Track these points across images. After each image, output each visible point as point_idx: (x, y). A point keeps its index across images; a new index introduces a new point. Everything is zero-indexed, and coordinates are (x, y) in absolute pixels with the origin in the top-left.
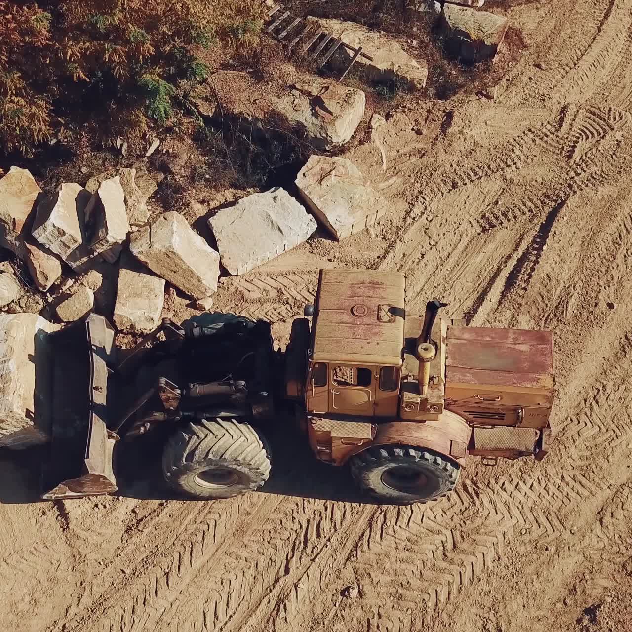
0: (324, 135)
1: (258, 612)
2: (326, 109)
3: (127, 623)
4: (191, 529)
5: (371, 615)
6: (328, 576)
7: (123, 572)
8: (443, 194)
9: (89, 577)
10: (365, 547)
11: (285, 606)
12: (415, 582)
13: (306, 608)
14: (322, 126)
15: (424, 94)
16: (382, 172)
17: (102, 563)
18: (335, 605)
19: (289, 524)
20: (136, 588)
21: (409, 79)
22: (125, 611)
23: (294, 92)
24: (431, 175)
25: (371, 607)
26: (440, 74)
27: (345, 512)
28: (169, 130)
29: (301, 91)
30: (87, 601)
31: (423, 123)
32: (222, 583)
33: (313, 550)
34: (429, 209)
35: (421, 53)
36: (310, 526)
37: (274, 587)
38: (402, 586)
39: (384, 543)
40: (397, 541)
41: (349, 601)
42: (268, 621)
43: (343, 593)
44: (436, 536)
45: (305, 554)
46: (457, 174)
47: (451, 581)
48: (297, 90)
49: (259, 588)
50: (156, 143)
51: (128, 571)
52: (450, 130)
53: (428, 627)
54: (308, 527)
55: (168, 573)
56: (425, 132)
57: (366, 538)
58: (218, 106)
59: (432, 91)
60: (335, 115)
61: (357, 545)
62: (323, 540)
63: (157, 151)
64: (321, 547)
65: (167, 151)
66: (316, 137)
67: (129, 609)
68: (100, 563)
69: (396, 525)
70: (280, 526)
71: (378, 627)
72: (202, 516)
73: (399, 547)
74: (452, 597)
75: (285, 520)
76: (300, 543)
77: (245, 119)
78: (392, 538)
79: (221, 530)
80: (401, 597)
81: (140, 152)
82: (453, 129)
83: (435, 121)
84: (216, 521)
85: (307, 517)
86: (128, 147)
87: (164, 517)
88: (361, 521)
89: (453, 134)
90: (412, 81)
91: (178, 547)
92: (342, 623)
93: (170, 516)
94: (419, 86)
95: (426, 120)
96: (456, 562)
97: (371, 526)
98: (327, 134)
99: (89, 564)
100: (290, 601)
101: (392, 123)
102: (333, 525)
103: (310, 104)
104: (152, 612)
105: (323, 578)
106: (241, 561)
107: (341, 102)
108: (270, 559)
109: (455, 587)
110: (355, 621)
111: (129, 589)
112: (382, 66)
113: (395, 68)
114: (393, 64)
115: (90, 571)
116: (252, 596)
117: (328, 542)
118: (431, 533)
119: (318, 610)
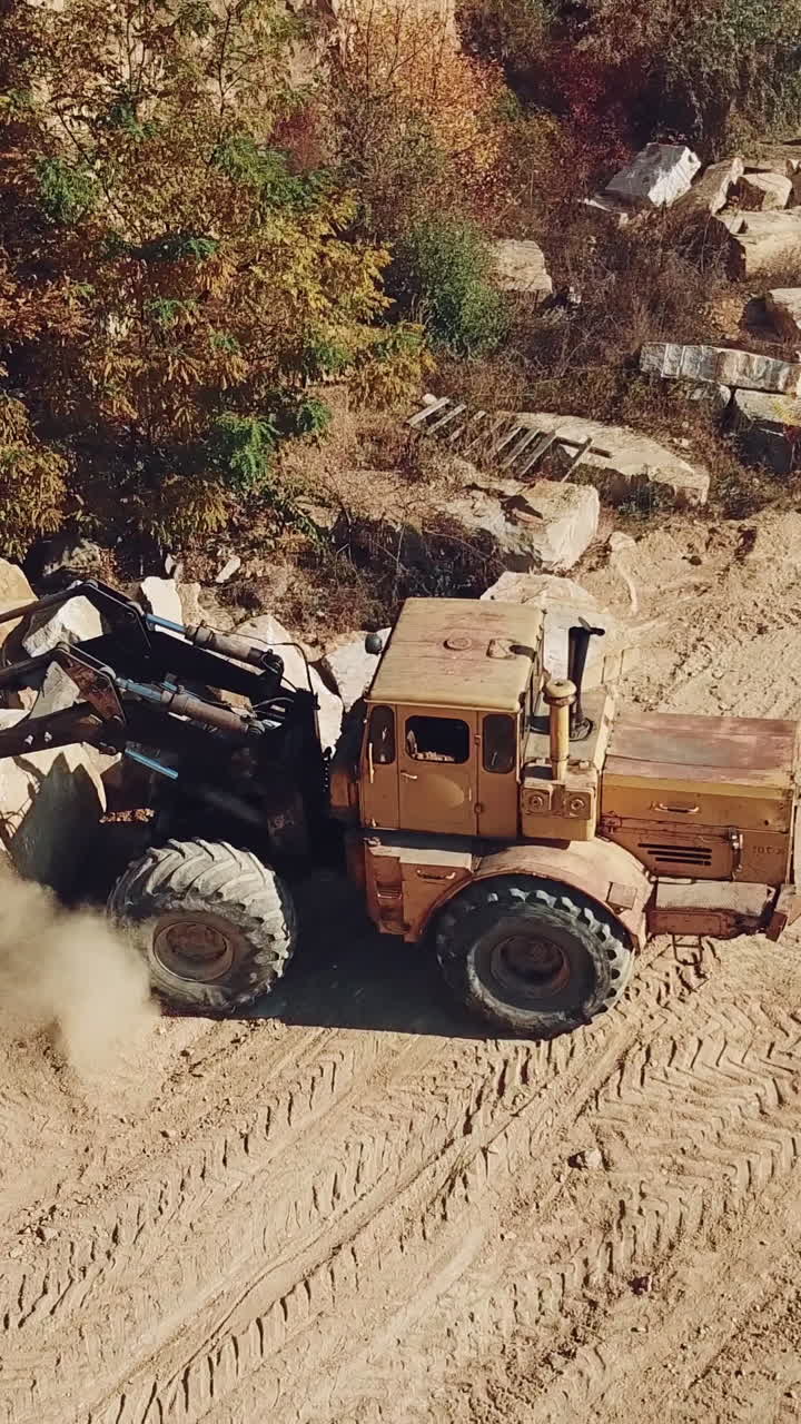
0: (527, 549)
1: (413, 1188)
2: (530, 511)
3: (170, 1202)
4: (290, 1075)
5: (627, 1196)
6: (545, 1137)
7: (165, 1134)
8: (741, 643)
9: (102, 1139)
10: (613, 1095)
11: (464, 1179)
12: (708, 1149)
13: (505, 1185)
14: (522, 535)
15: (705, 513)
16: (630, 614)
17: (125, 1120)
18: (558, 1180)
19: (471, 1067)
20: (188, 1155)
21: (675, 488)
22: (166, 1186)
23: (474, 493)
24: (719, 616)
25: (626, 1183)
26: (732, 485)
27: (573, 1049)
28: (256, 544)
29: (487, 491)
30: (95, 1174)
31: (702, 549)
32: (347, 1147)
33: (514, 1100)
34: (716, 662)
35: (699, 456)
36: (508, 1069)
37: (443, 1152)
38: (684, 1152)
39: (647, 1089)
40: (673, 1089)
41: (584, 1174)
42: (432, 1203)
43: (572, 1162)
44: (745, 1087)
45: (499, 1106)
46: (765, 616)
47: (776, 1150)
48: (481, 489)
49: (415, 1157)
50: (234, 564)
51: (172, 1133)
52: (751, 556)
53: (736, 1214)
54: (504, 1071)
55: (247, 1135)
56: (705, 559)
57: (613, 1084)
58: (343, 512)
59: (717, 508)
60: (545, 518)
61: (597, 1092)
62: (534, 1087)
63: (235, 576)
64: (531, 1097)
65: (253, 575)
66: (513, 552)
67: (174, 1183)
68: (122, 1121)
69: (669, 1065)
70: (455, 1071)
71: (640, 1211)
72: (309, 1059)
73: (677, 1097)
74: (777, 1173)
75: (463, 1062)
76: (492, 1091)
77: (389, 530)
78: (662, 1085)
79: (344, 1075)
80: (681, 1170)
81: (206, 576)
82: (757, 555)
83: (724, 545)
84: (335, 1064)
85: (504, 1056)
86: (185, 570)
87: (240, 1059)
88: (605, 1060)
89: (757, 562)
90: (682, 493)
91: (266, 1100)
92: (573, 1207)
93: (251, 1058)
94: (694, 502)
95: (707, 545)
96: (784, 1124)
97: (622, 1067)
98: (532, 547)
99: (101, 1121)
100: (474, 1172)
101: (646, 547)
102: (552, 1066)
103: (503, 508)
104: (218, 1188)
105: (535, 1141)
106: (382, 1120)
107: (556, 500)
108: (437, 1116)
109: (783, 1159)
110: (596, 1206)
111: (174, 1157)
112: (629, 470)
113: (651, 473)
114: (646, 466)
115: (102, 1134)
116: (403, 1167)
117: (544, 1090)
118: (736, 1082)
119: (527, 1186)
